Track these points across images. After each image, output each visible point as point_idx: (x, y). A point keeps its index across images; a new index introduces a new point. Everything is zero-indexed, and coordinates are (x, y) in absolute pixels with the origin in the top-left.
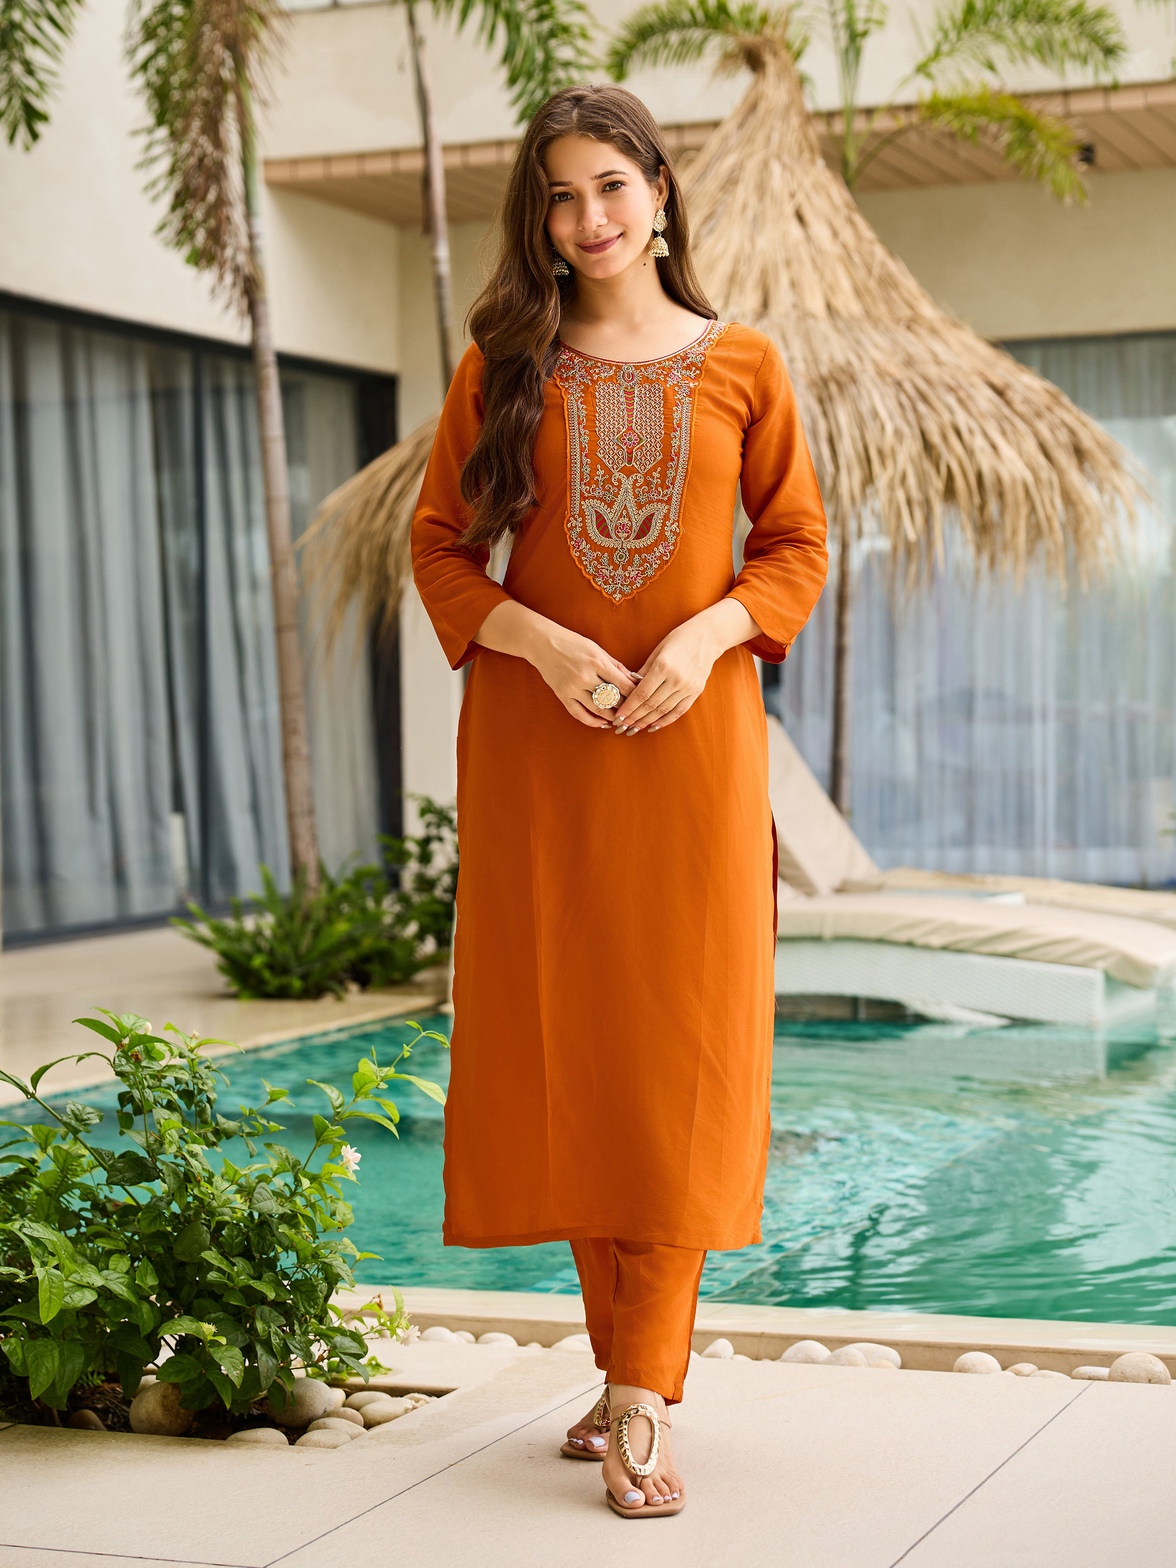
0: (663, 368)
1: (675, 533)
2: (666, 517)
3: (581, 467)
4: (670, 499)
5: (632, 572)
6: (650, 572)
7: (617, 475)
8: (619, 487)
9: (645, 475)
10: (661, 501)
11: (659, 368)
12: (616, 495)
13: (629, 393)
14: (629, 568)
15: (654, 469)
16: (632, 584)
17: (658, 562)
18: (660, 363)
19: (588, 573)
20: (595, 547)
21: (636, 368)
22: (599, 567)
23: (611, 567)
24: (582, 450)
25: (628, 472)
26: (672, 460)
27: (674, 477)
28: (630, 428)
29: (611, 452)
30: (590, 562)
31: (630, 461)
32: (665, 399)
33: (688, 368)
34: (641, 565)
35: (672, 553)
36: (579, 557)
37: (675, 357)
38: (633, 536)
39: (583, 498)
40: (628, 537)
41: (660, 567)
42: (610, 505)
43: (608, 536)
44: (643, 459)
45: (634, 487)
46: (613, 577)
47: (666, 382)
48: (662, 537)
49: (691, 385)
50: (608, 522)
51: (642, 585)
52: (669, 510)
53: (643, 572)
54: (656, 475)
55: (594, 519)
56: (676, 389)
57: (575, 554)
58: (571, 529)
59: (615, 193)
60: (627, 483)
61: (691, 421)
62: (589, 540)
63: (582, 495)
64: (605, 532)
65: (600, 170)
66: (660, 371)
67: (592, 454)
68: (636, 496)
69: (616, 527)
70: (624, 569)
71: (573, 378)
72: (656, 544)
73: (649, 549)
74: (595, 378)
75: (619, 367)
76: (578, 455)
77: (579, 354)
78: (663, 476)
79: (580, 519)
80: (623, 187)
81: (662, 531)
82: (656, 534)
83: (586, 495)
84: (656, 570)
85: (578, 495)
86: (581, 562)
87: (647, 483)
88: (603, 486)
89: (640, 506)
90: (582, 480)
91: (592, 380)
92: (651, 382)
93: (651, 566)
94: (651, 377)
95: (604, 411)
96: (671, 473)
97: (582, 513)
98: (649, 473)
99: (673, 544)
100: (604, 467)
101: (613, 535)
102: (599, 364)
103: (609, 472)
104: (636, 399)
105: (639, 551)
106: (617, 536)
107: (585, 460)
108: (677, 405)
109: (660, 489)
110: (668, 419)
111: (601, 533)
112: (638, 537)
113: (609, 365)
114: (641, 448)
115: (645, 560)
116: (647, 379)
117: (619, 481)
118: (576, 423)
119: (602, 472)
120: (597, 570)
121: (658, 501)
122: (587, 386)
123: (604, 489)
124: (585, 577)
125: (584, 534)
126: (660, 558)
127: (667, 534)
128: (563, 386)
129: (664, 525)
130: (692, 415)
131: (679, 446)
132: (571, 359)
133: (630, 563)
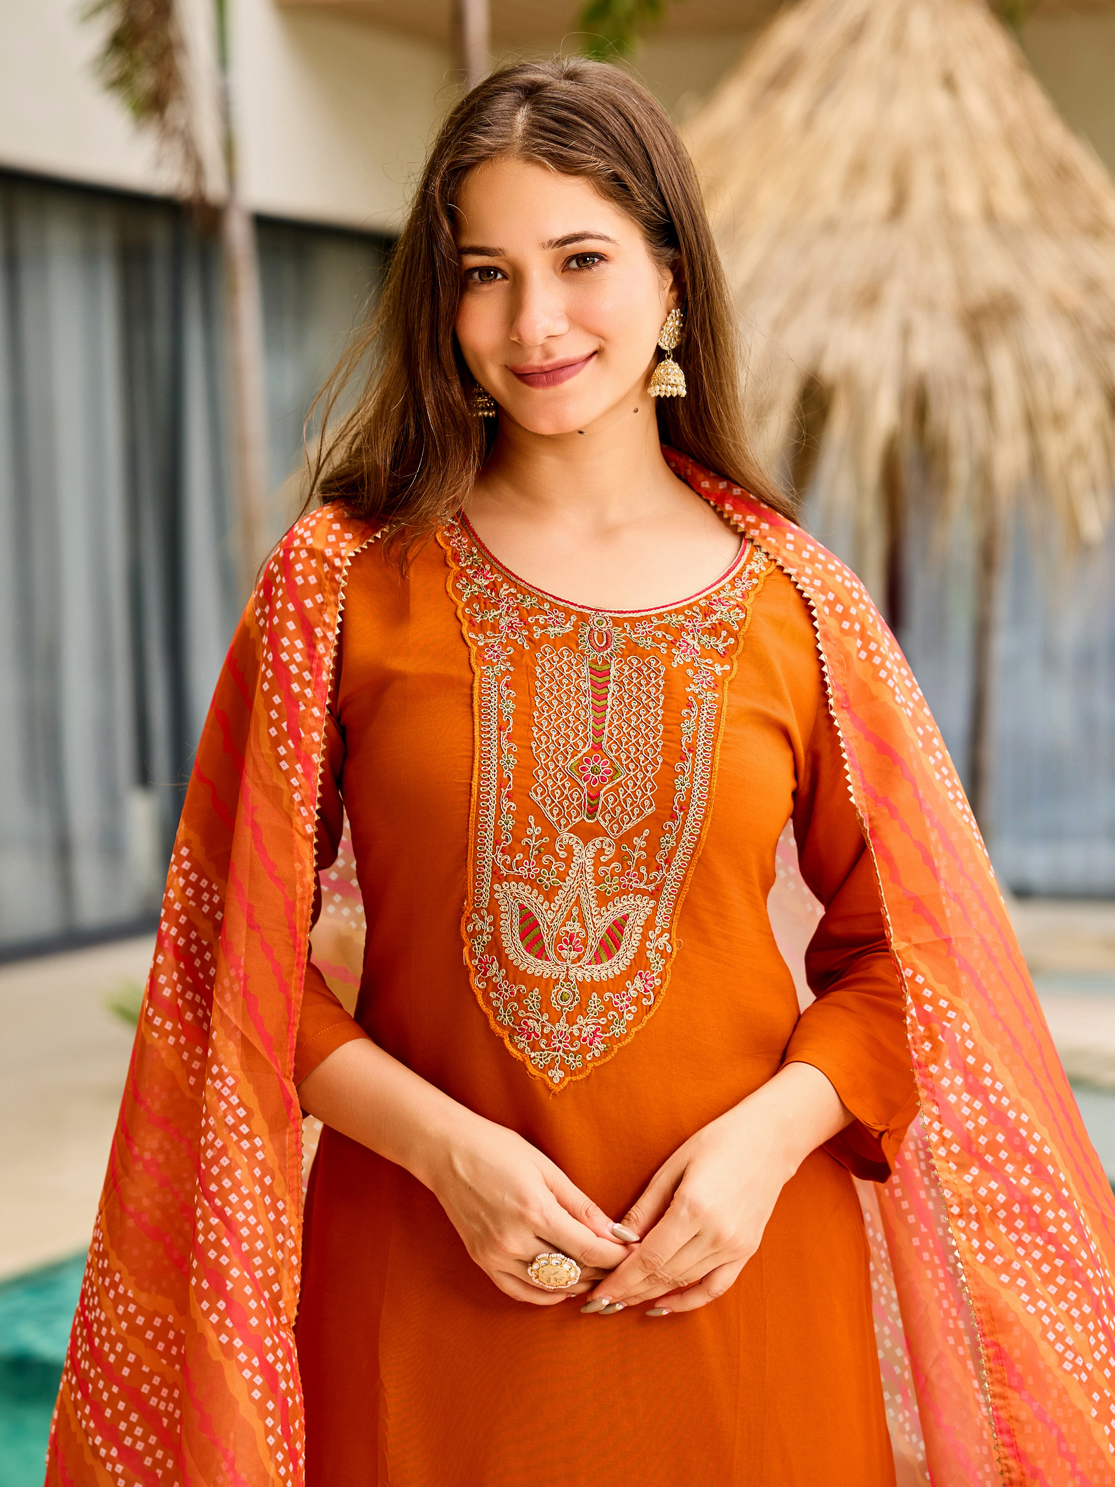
0: (667, 629)
1: (663, 954)
2: (650, 924)
3: (498, 817)
4: (659, 889)
5: (586, 1026)
6: (618, 1030)
7: (566, 836)
8: (568, 861)
9: (619, 842)
10: (643, 892)
11: (658, 628)
12: (562, 877)
13: (600, 673)
14: (581, 1020)
15: (637, 831)
16: (583, 1051)
17: (633, 1008)
18: (660, 616)
19: (500, 1024)
20: (515, 975)
21: (616, 622)
22: (521, 1013)
23: (546, 1017)
24: (501, 785)
25: (586, 834)
26: (674, 817)
27: (673, 850)
28: (597, 747)
29: (558, 793)
30: (505, 1004)
31: (592, 811)
32: (668, 692)
33: (713, 631)
34: (603, 1014)
35: (657, 994)
36: (485, 992)
37: (690, 607)
38: (588, 956)
39: (497, 877)
40: (579, 958)
41: (638, 1019)
42: (549, 895)
43: (541, 954)
44: (618, 810)
45: (597, 863)
46: (547, 1037)
47: (671, 656)
48: (640, 963)
49: (718, 669)
50: (543, 928)
51: (605, 1053)
52: (655, 909)
53: (606, 1028)
54: (639, 842)
55: (516, 921)
56: (690, 672)
57: (477, 985)
58: (473, 935)
59: (586, 274)
60: (584, 855)
61: (715, 740)
62: (504, 961)
63: (495, 872)
64: (536, 948)
65: (560, 233)
66: (660, 634)
67: (520, 794)
68: (599, 880)
69: (559, 939)
70: (571, 1022)
71: (495, 628)
72: (629, 974)
73: (617, 984)
74: (537, 634)
75: (583, 618)
76: (493, 793)
77: (510, 577)
78: (653, 846)
79: (489, 919)
80: (602, 265)
81: (641, 952)
82: (630, 954)
83: (504, 872)
84: (630, 1025)
85: (488, 871)
86: (488, 1001)
87: (621, 857)
88: (538, 858)
89: (603, 899)
90: (497, 842)
91: (530, 640)
92: (642, 654)
93: (621, 1016)
94: (642, 643)
95: (549, 705)
96: (667, 842)
97: (493, 908)
98: (627, 838)
99: (661, 976)
100: (542, 820)
101: (551, 954)
102: (546, 606)
103: (550, 831)
104: (612, 686)
105: (597, 987)
106: (559, 956)
107: (506, 804)
108: (690, 706)
109: (643, 870)
110: (672, 733)
111: (528, 948)
112: (598, 960)
113: (565, 610)
114: (615, 789)
115: (609, 1006)
116: (632, 648)
117: (569, 849)
118: (494, 727)
119: (538, 831)
120: (517, 1020)
121: (637, 891)
122: (520, 650)
123: (540, 864)
124: (492, 1033)
125: (495, 947)
126: (637, 1001)
127: (651, 955)
128: (475, 642)
129: (645, 937)
130: (717, 727)
131: (689, 791)
132: (494, 587)
133: (582, 1009)
